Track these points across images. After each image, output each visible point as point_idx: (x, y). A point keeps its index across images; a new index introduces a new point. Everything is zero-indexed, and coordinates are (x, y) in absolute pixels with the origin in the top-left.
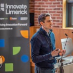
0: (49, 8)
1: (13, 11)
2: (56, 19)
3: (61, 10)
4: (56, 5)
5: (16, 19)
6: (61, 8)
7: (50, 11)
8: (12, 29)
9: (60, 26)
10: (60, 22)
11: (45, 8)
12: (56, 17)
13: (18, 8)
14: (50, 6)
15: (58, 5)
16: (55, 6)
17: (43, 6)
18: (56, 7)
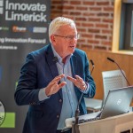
0: (89, 11)
1: (19, 15)
2: (101, 34)
3: (110, 17)
4: (102, 7)
5: (25, 29)
6: (110, 12)
7: (91, 17)
8: (16, 48)
9: (108, 47)
10: (108, 40)
11: (82, 12)
12: (101, 29)
13: (29, 9)
14: (91, 9)
15: (106, 6)
16: (100, 9)
17: (78, 8)
18: (103, 11)
